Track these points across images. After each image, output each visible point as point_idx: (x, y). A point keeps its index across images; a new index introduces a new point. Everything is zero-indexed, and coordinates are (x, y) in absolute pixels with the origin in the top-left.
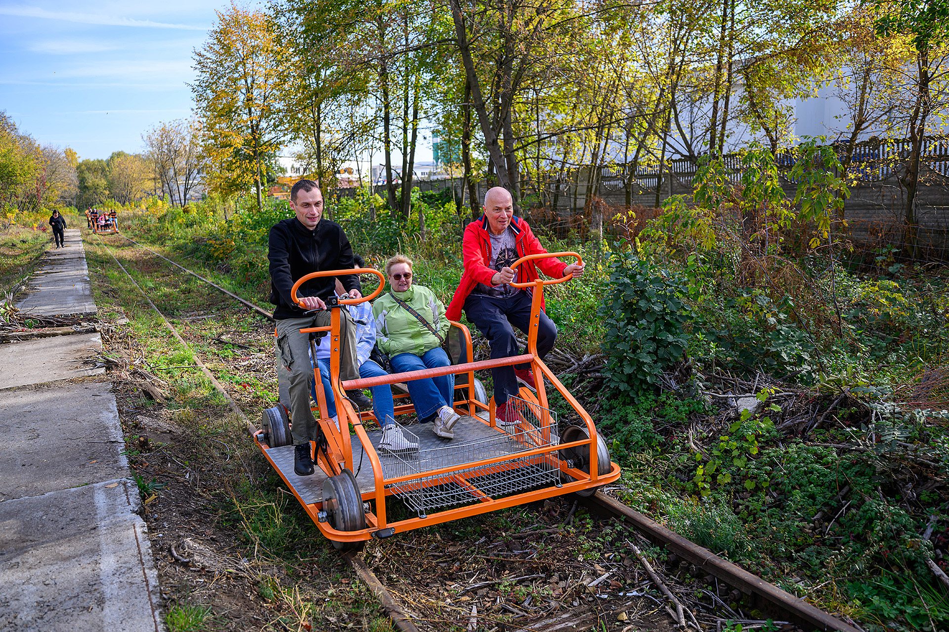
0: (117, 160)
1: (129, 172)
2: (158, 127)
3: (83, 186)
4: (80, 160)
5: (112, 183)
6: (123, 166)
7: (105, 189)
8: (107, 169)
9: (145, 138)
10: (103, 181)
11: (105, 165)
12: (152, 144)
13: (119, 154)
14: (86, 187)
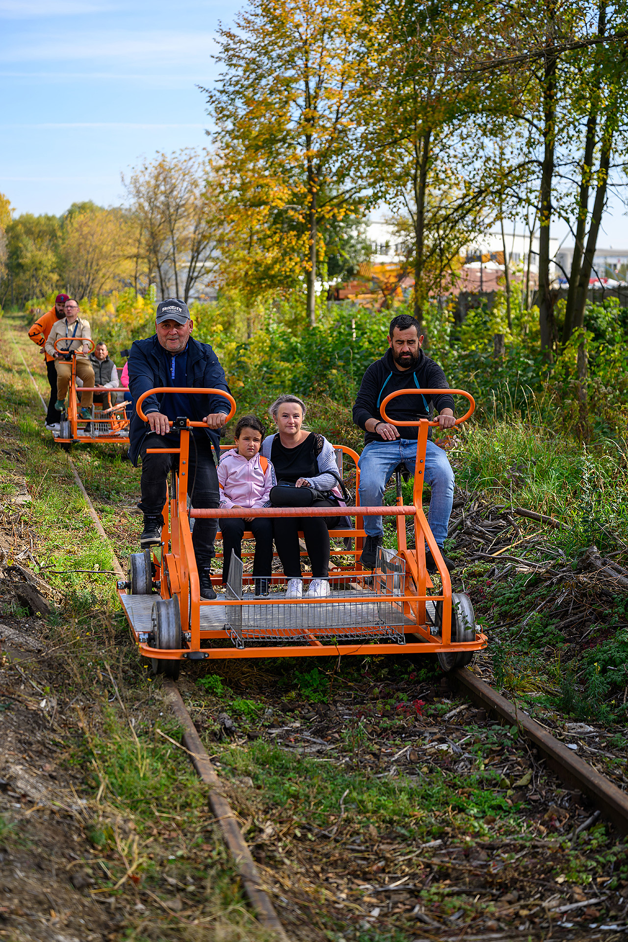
0: (80, 218)
1: (96, 241)
2: (153, 161)
3: (15, 263)
4: (16, 215)
5: (65, 261)
6: (86, 230)
7: (52, 271)
8: (59, 234)
9: (128, 180)
10: (50, 255)
11: (56, 226)
12: (138, 192)
13: (82, 208)
14: (20, 266)
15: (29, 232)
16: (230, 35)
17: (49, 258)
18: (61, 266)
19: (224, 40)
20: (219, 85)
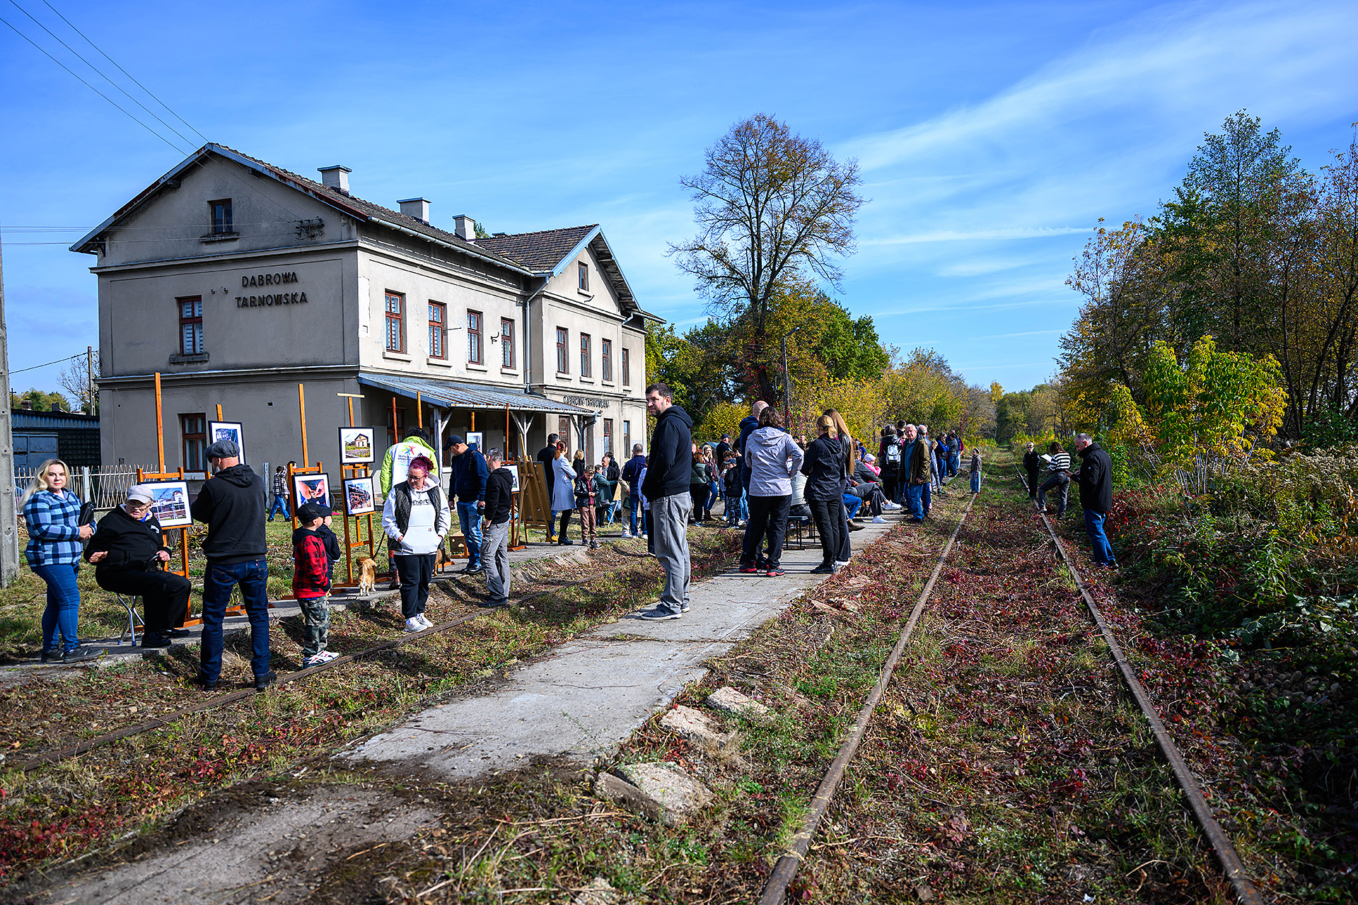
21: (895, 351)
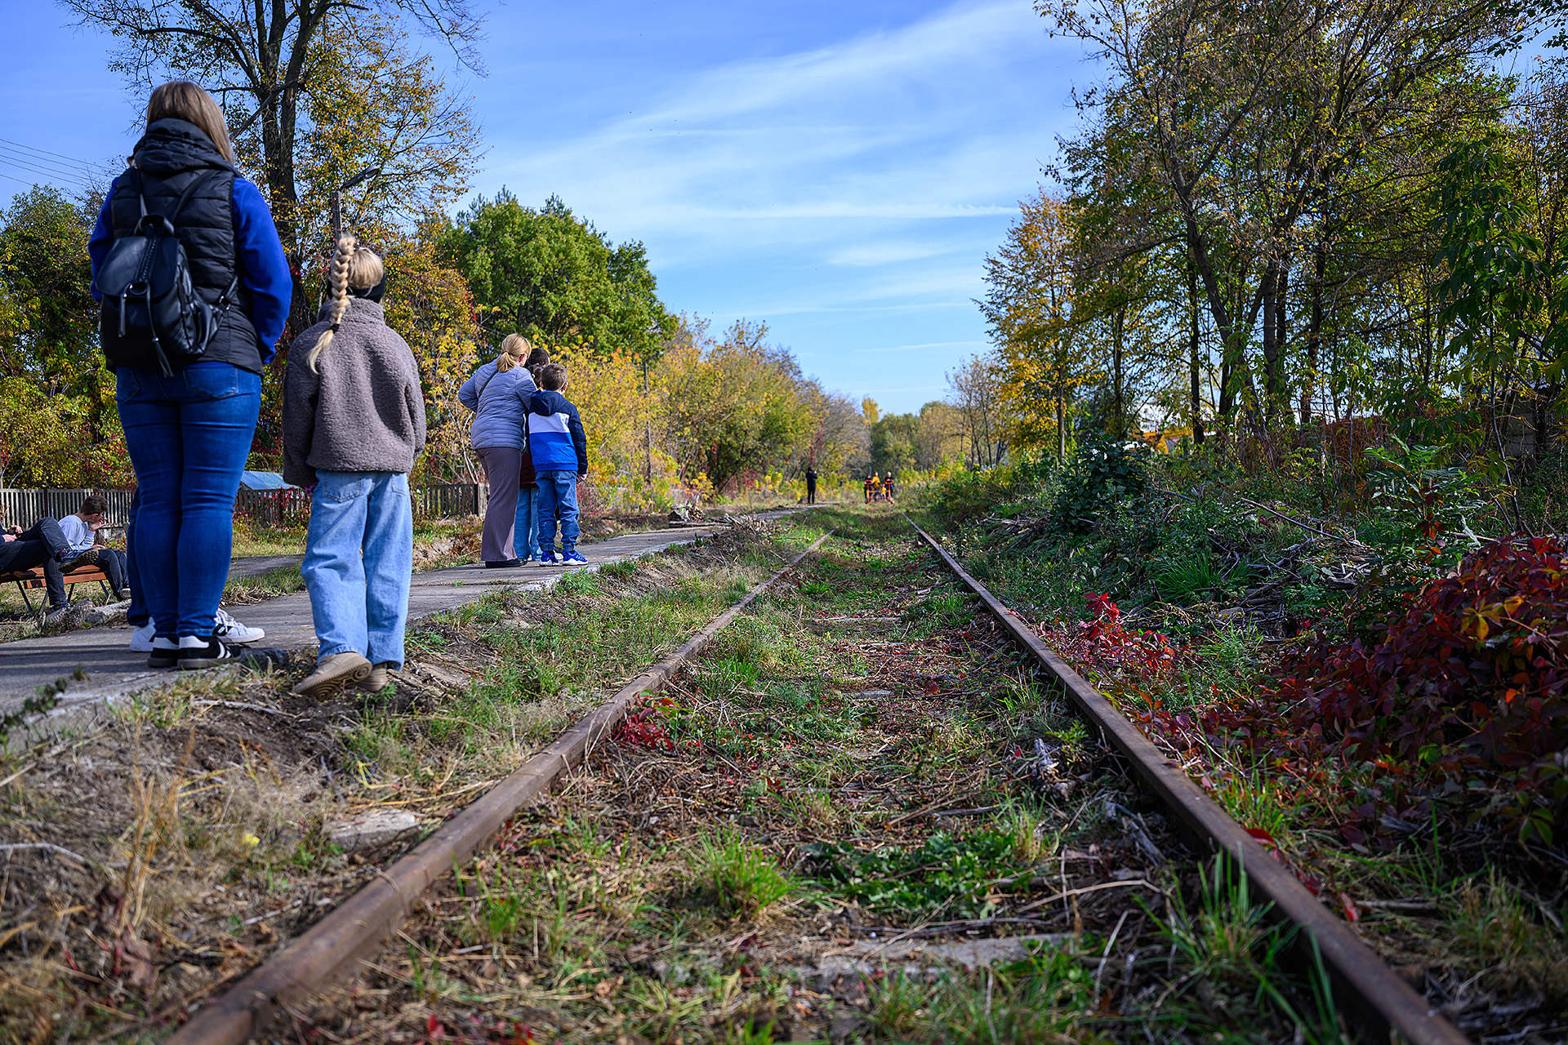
1: (936, 428)
3: (878, 451)
5: (919, 446)
7: (910, 456)
8: (915, 427)
9: (953, 378)
10: (908, 444)
11: (913, 422)
12: (961, 387)
13: (930, 405)
14: (882, 453)
15: (892, 428)
16: (995, 262)
17: (907, 446)
18: (917, 452)
19: (991, 266)
20: (989, 299)
21: (702, 326)
